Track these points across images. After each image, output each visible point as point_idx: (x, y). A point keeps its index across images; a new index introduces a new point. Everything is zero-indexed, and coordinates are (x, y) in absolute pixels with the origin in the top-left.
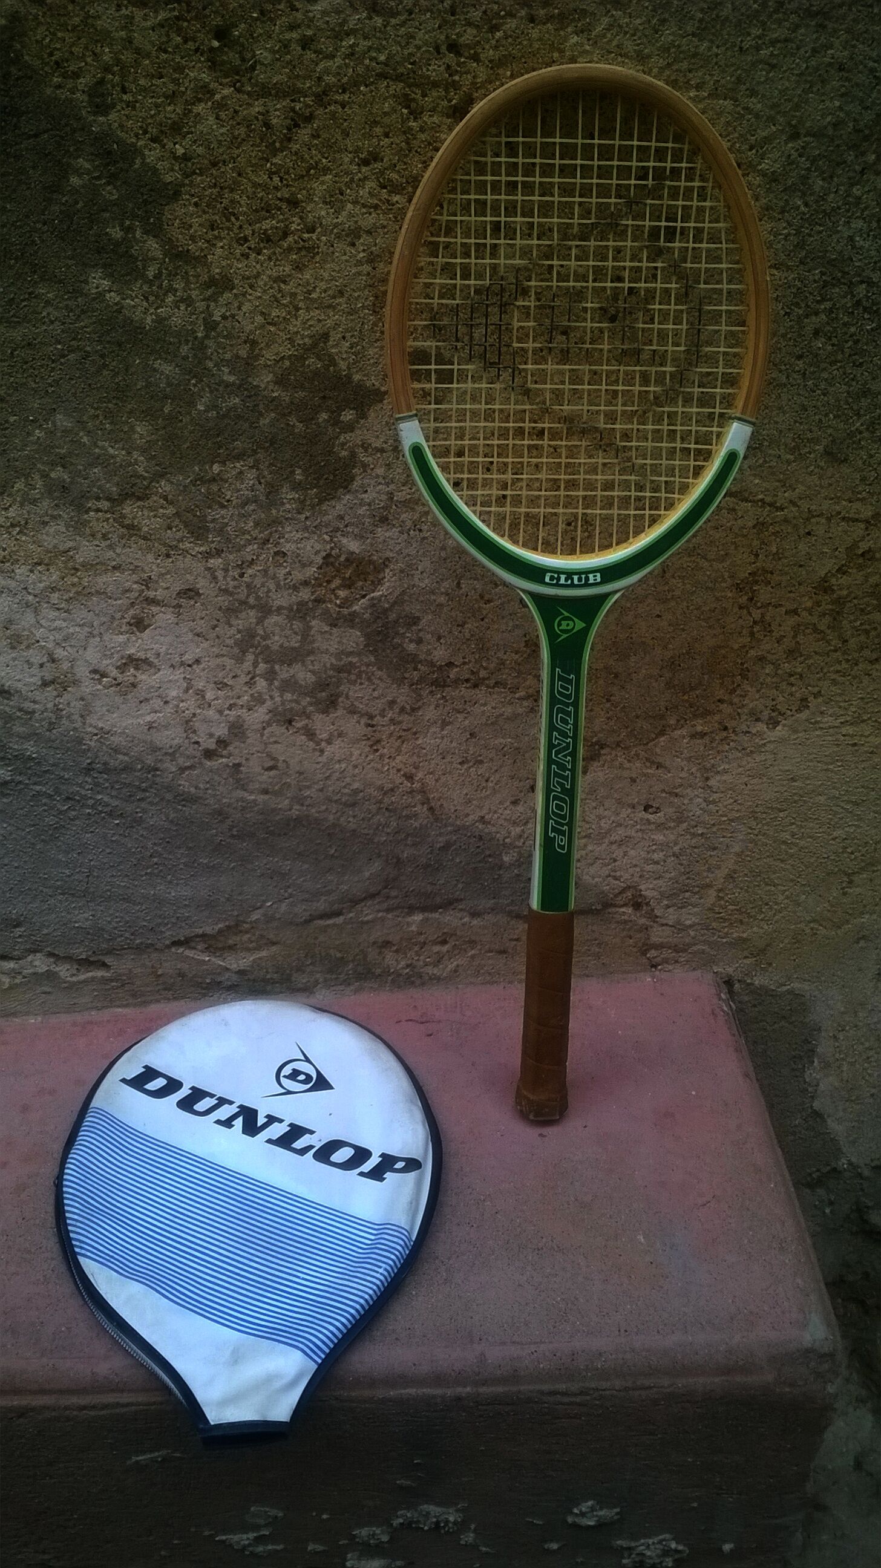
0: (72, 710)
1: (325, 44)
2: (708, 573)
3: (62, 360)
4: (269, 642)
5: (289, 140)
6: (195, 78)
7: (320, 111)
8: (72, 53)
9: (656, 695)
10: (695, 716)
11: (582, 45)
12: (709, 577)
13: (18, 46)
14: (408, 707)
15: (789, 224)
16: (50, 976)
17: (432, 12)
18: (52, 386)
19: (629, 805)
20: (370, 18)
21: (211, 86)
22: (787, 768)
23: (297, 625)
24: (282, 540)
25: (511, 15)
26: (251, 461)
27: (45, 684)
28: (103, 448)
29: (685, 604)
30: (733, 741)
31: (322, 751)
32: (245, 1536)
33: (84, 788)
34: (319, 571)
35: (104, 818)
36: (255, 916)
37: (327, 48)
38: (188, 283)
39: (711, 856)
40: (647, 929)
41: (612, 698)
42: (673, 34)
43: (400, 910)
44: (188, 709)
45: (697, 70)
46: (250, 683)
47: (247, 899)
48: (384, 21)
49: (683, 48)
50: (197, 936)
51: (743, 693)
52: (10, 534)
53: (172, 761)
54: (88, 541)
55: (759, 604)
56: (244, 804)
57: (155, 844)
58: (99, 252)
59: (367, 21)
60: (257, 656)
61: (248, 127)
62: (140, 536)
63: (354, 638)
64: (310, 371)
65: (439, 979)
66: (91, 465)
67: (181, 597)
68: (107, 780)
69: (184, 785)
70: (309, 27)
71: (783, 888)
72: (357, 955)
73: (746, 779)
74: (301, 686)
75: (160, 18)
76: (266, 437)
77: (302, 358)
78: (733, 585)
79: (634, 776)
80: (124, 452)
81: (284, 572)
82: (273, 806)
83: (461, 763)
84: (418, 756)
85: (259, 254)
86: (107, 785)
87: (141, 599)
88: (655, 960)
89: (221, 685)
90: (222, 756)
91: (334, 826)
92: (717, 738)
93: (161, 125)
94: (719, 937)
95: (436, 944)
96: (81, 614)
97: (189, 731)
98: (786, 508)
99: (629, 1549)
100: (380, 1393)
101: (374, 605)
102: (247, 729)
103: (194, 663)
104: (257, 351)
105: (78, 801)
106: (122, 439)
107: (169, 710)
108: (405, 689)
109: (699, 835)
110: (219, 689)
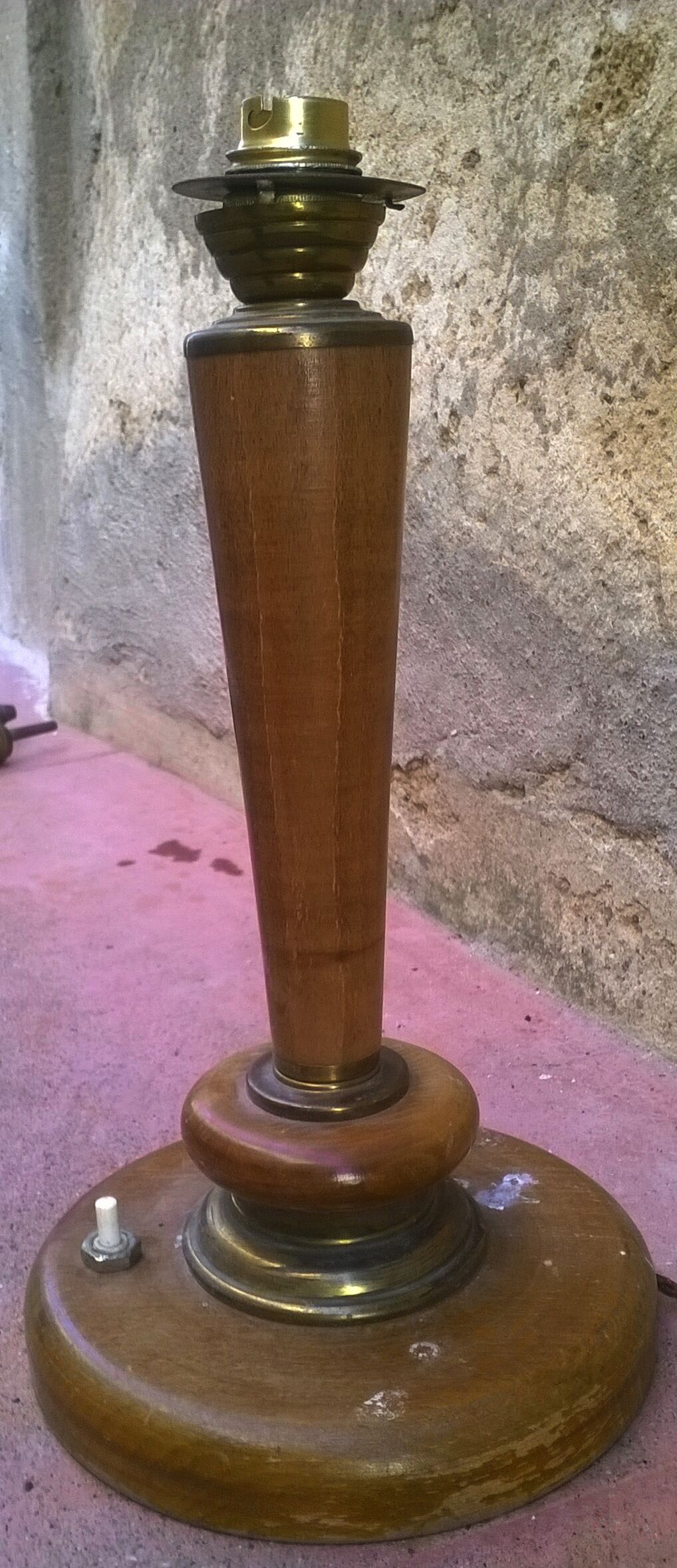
4: (525, 234)
14: (657, 361)
31: (546, 445)
36: (439, 751)
43: (590, 817)
46: (499, 312)
47: (438, 716)
56: (460, 534)
60: (513, 263)
63: (607, 214)
67: (465, 168)
72: (531, 891)
81: (553, 96)
82: (486, 546)
87: (436, 176)
89: (475, 319)
90: (453, 442)
91: (540, 601)
97: (434, 395)
101: (633, 138)
102: (478, 392)
110: (472, 323)
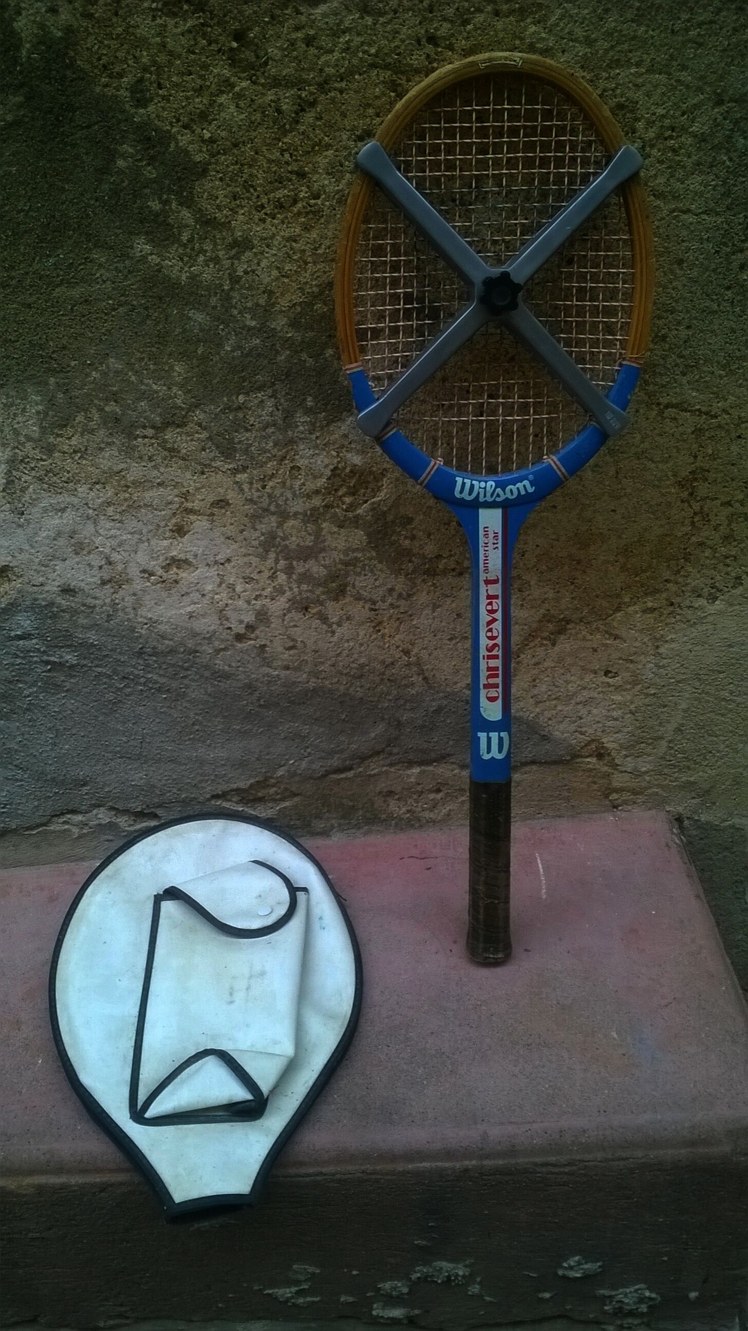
0: (126, 604)
1: (325, 41)
2: (654, 473)
3: (113, 313)
4: (287, 542)
5: (297, 122)
6: (219, 75)
7: (322, 97)
8: (116, 57)
9: (613, 578)
10: (646, 594)
11: (539, 33)
12: (655, 476)
13: (72, 54)
14: (404, 593)
15: (716, 176)
16: (112, 826)
17: (413, 12)
18: (105, 335)
19: (591, 671)
20: (362, 18)
21: (233, 79)
22: (725, 636)
23: (311, 527)
24: (297, 457)
25: (479, 10)
26: (270, 391)
27: (104, 583)
28: (147, 385)
29: (635, 500)
30: (678, 614)
31: (333, 632)
32: (288, 1290)
33: (137, 668)
34: (329, 481)
35: (154, 693)
36: (280, 773)
37: (327, 44)
38: (215, 244)
39: (662, 712)
40: (608, 775)
41: (576, 581)
42: (615, 21)
43: (401, 765)
44: (221, 601)
45: (636, 50)
46: (272, 577)
47: (274, 759)
48: (374, 20)
49: (624, 33)
50: (232, 790)
51: (686, 574)
52: (73, 458)
53: (209, 644)
54: (137, 463)
55: (698, 498)
56: (270, 679)
57: (196, 714)
58: (141, 222)
59: (360, 21)
60: (277, 554)
61: (263, 112)
62: (179, 457)
63: (359, 537)
64: (318, 314)
65: (434, 822)
66: (139, 399)
67: (214, 507)
68: (156, 662)
69: (220, 663)
70: (312, 27)
71: (724, 738)
72: (366, 803)
73: (690, 647)
74: (315, 578)
75: (188, 25)
76: (282, 371)
77: (310, 305)
78: (676, 483)
79: (595, 646)
80: (165, 388)
81: (299, 483)
82: (294, 680)
83: (450, 639)
84: (414, 635)
85: (274, 218)
86: (156, 665)
87: (181, 509)
88: (616, 802)
89: (248, 580)
90: (250, 639)
91: (345, 695)
92: (665, 612)
93: (191, 114)
94: (670, 781)
95: (430, 791)
96: (132, 524)
97: (223, 619)
98: (720, 415)
99: (611, 1297)
100: (400, 1167)
101: (373, 509)
102: (271, 616)
103: (225, 562)
104: (273, 300)
105: (133, 680)
106: (164, 377)
107: (205, 602)
108: (402, 579)
109: (651, 695)
110: (247, 583)
